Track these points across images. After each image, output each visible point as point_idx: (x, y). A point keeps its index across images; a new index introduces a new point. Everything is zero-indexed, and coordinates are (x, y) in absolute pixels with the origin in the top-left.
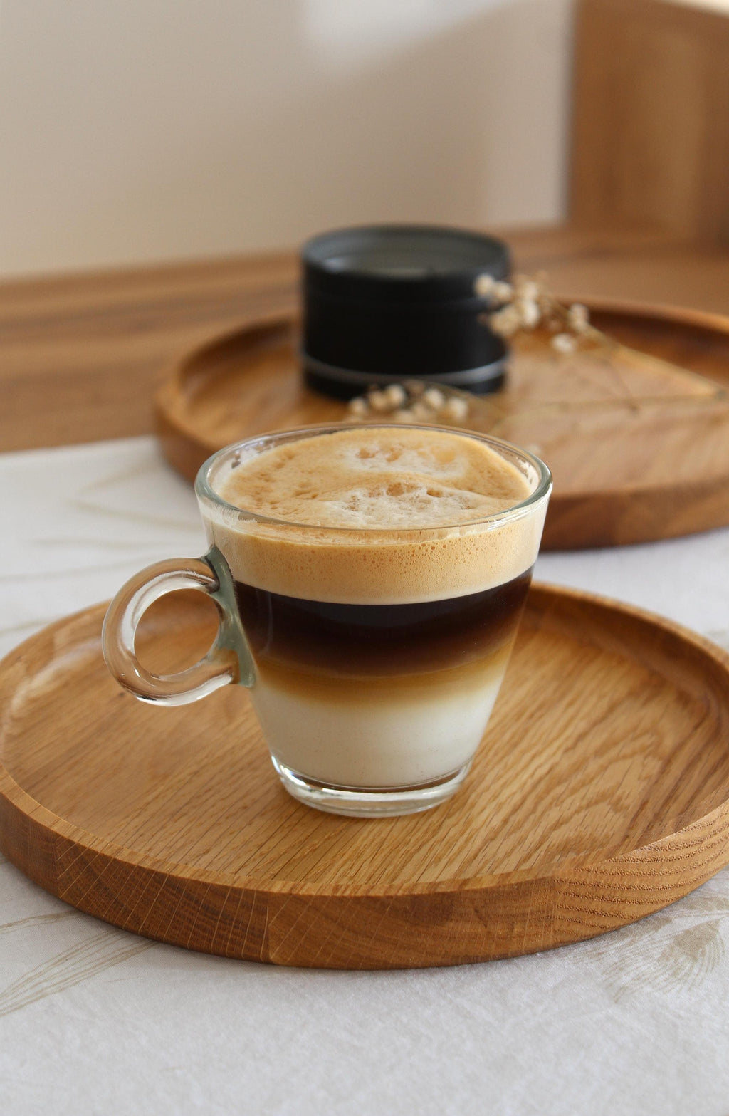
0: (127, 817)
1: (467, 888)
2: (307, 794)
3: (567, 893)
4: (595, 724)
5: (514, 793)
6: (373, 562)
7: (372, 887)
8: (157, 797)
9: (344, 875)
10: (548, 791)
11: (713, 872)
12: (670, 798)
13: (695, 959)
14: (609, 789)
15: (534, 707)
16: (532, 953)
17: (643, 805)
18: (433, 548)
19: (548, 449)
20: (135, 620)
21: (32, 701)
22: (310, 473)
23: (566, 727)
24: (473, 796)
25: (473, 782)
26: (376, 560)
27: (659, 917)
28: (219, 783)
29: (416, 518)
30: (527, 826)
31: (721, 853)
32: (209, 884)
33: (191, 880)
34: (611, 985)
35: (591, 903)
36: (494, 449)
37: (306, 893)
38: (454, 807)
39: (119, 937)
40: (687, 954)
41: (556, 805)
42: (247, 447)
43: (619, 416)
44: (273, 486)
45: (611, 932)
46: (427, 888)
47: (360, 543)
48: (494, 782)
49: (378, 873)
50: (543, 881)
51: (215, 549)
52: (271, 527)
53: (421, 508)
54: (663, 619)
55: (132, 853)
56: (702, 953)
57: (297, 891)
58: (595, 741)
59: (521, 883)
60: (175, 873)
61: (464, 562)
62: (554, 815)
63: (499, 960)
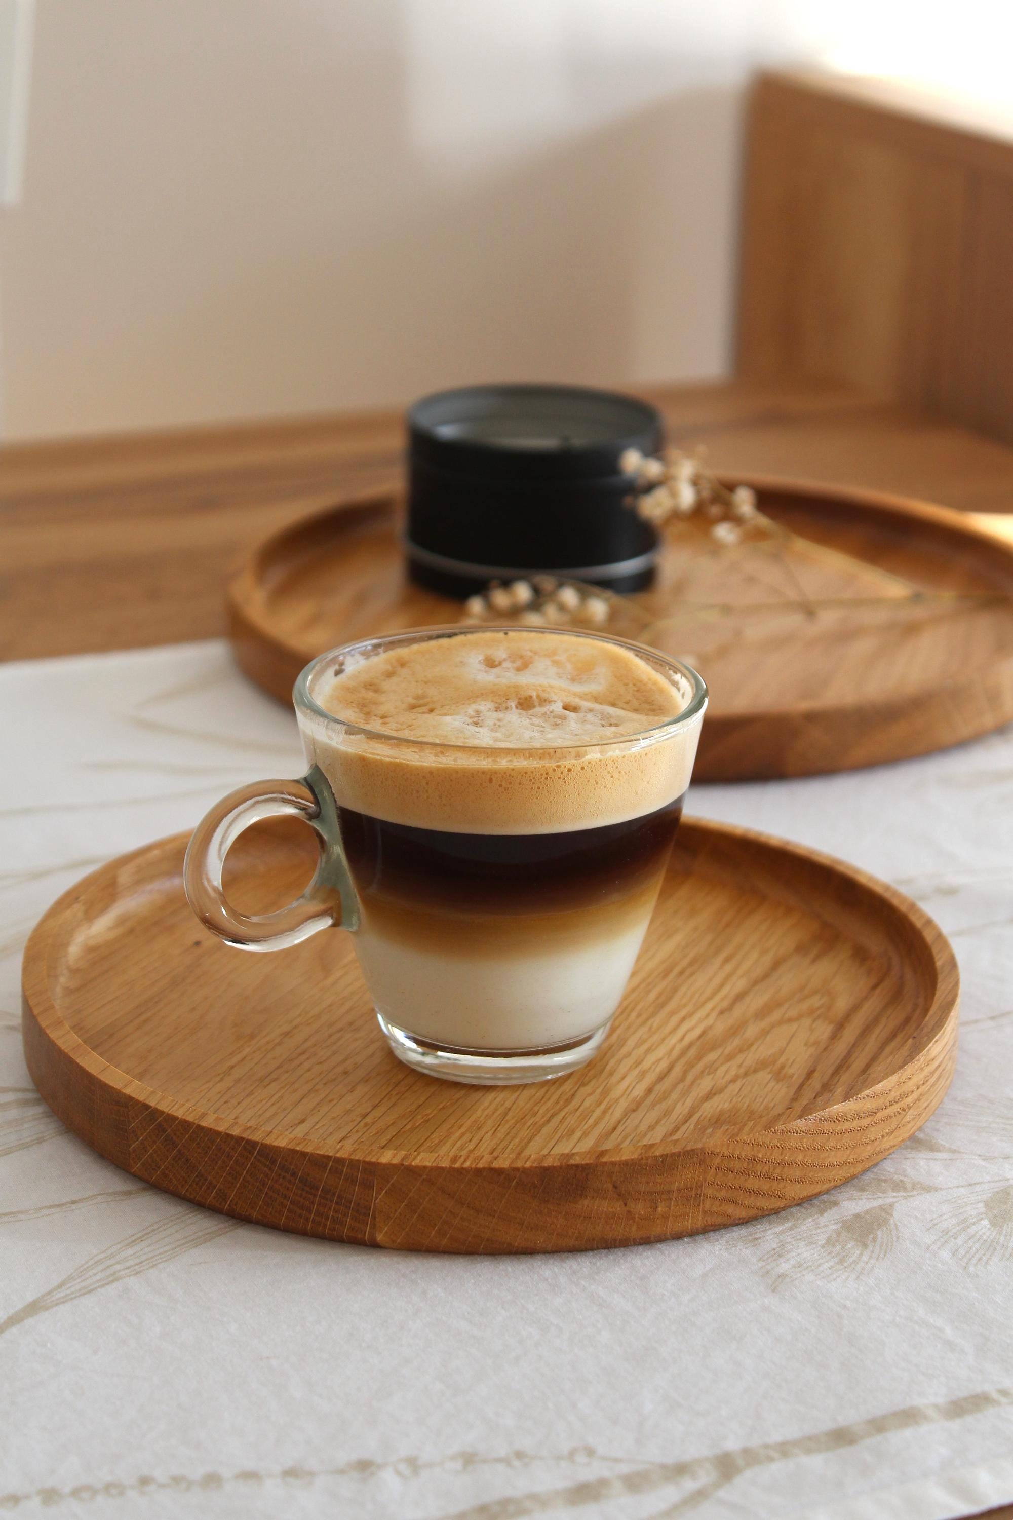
0: (208, 1082)
1: (604, 1160)
2: (419, 1058)
3: (718, 1168)
4: (756, 982)
5: (659, 1060)
6: (501, 786)
7: (496, 1158)
8: (243, 1059)
9: (462, 1148)
10: (699, 1058)
11: (889, 1149)
12: (843, 1065)
13: (865, 1246)
14: (770, 1056)
15: (684, 963)
16: (678, 1237)
17: (810, 1074)
18: (569, 770)
19: (705, 661)
20: (223, 851)
21: (90, 950)
22: (426, 683)
23: (721, 986)
24: (612, 1063)
25: (612, 1046)
26: (504, 784)
27: (826, 1200)
28: (315, 1045)
29: (550, 736)
30: (674, 1096)
31: (898, 1127)
32: (308, 1153)
33: (287, 1149)
34: (768, 1272)
35: (746, 1180)
36: (641, 658)
37: (420, 1164)
38: (589, 1074)
39: (200, 1216)
40: (856, 1240)
41: (709, 1074)
42: (353, 652)
43: (793, 621)
44: (382, 698)
45: (769, 1215)
46: (559, 1159)
47: (485, 764)
48: (637, 1046)
49: (501, 1146)
50: (691, 1153)
51: (316, 769)
52: (382, 743)
53: (556, 725)
54: (840, 863)
55: (218, 1119)
56: (873, 1238)
57: (409, 1161)
58: (756, 1001)
59: (667, 1155)
60: (268, 1141)
61: (605, 787)
62: (706, 1084)
63: (640, 1244)
